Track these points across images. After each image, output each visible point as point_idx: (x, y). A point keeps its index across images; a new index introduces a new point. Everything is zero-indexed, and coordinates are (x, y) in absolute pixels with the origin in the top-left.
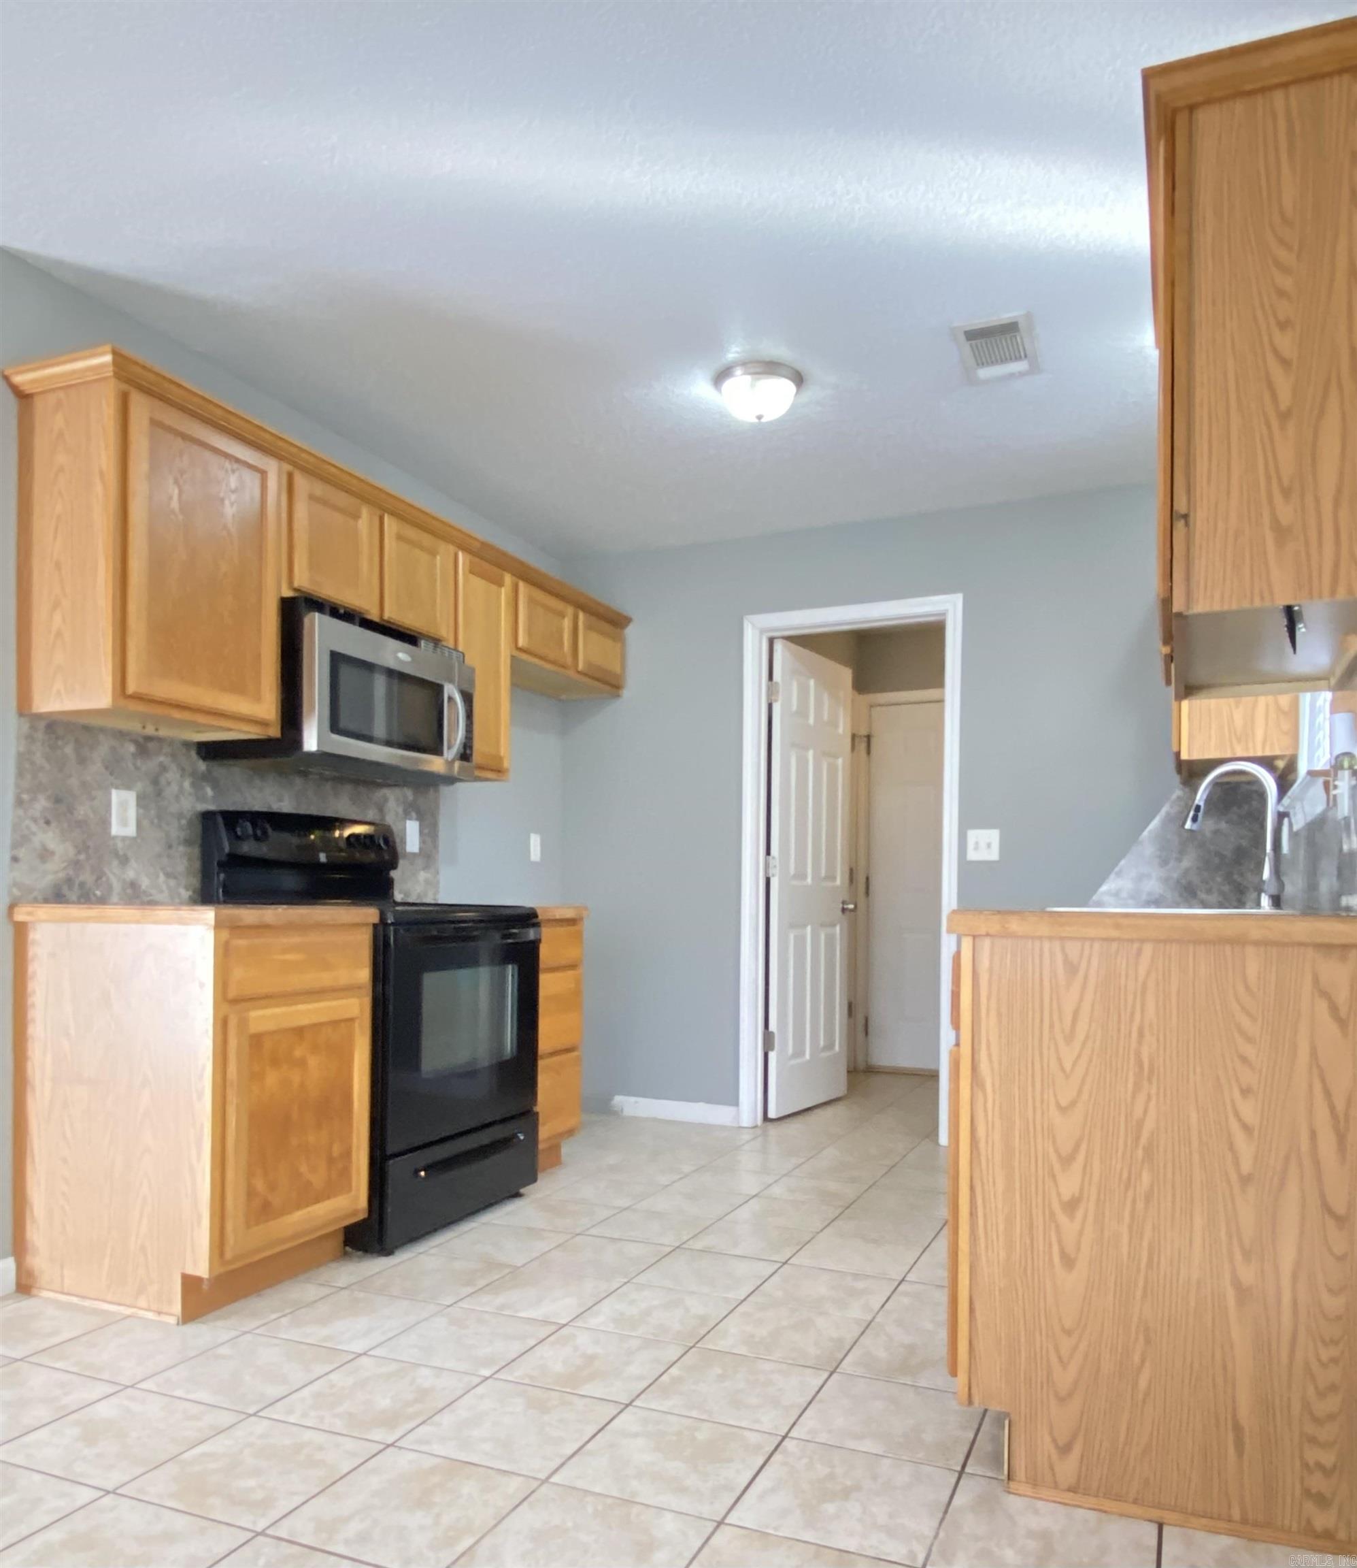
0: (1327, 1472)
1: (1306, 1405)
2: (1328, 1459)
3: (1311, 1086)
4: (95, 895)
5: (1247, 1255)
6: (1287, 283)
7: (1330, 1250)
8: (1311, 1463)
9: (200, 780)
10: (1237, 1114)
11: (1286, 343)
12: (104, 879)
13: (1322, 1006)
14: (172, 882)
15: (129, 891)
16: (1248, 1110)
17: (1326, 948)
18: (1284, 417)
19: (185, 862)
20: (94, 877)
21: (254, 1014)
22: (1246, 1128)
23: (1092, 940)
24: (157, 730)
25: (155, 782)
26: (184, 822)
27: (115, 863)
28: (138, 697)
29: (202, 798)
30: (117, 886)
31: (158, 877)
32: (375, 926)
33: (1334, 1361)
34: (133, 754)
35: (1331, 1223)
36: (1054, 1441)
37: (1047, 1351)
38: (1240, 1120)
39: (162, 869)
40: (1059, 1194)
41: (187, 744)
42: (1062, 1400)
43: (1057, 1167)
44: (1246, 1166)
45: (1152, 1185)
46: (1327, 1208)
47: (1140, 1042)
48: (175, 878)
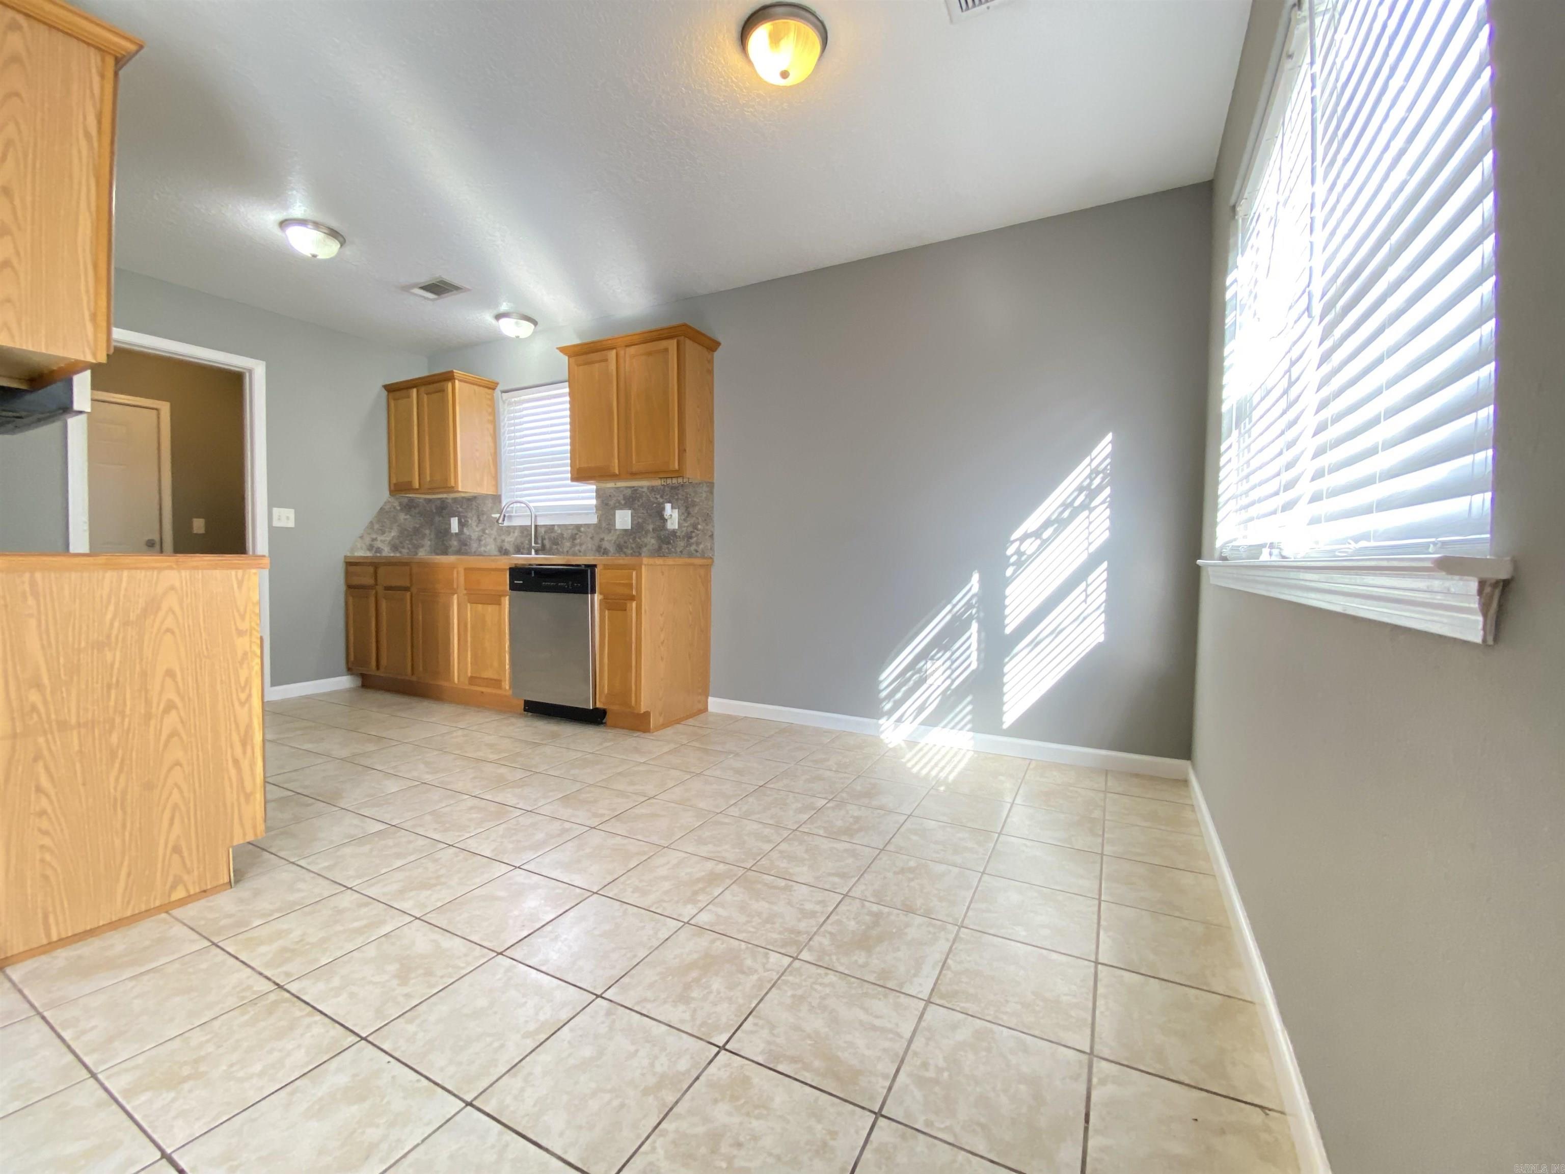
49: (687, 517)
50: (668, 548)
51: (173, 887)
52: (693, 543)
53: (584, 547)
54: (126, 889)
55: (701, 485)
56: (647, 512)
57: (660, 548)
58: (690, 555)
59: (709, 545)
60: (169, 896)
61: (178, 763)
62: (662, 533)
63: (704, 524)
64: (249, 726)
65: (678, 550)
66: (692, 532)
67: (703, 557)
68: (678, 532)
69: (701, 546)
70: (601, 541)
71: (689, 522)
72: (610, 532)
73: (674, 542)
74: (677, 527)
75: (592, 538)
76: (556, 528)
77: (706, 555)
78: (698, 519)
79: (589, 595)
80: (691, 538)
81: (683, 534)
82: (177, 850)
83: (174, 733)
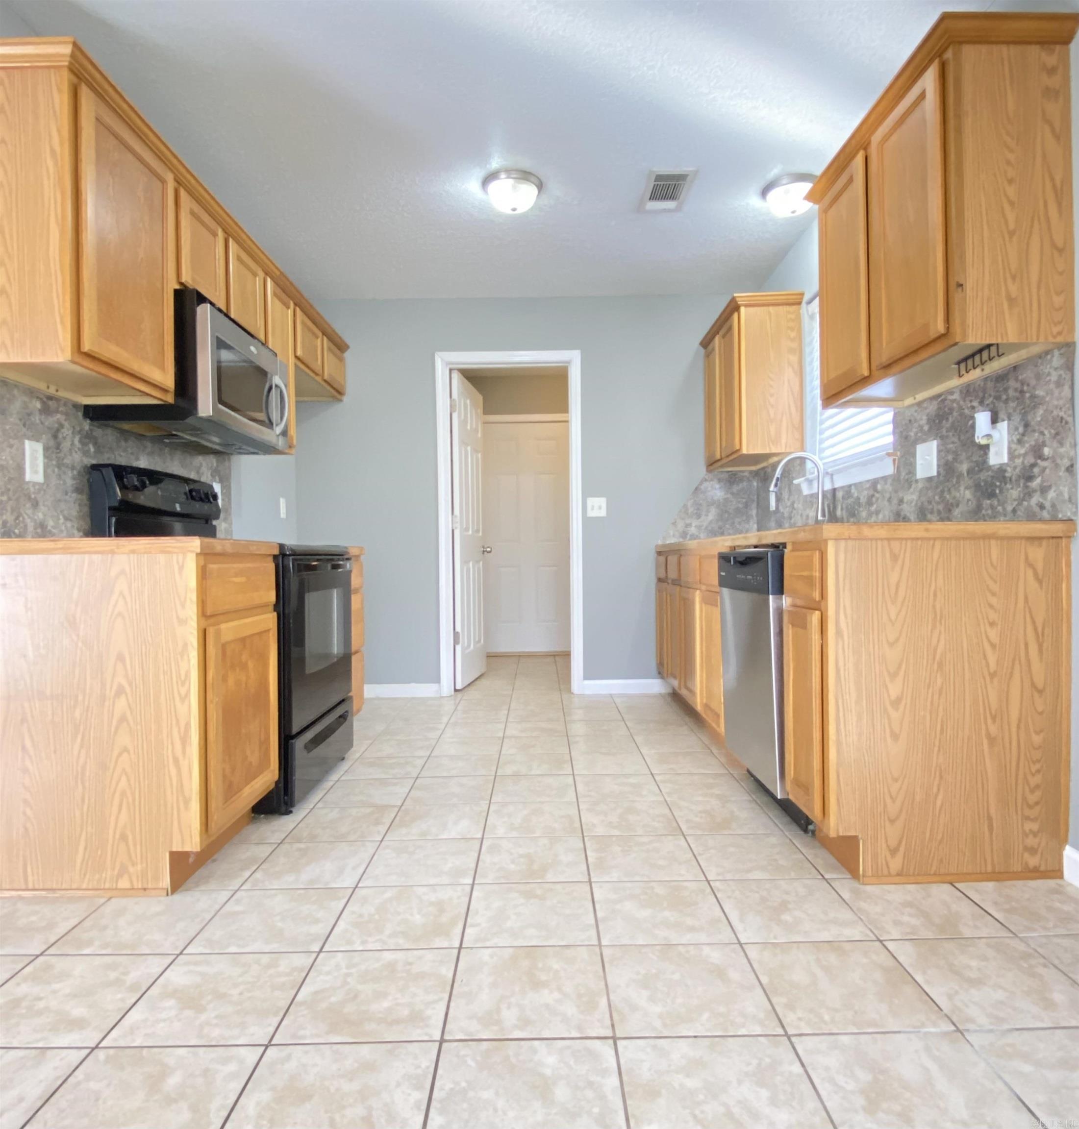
0: (1035, 835)
1: (1024, 799)
2: (1035, 827)
3: (1025, 618)
4: (14, 533)
5: (994, 718)
6: (1011, 157)
7: (1035, 708)
8: (1027, 831)
9: (87, 438)
10: (987, 637)
11: (1011, 191)
12: (21, 519)
13: (1030, 573)
14: (69, 524)
15: (39, 530)
16: (993, 634)
17: (1032, 539)
18: (1011, 234)
19: (77, 508)
20: (13, 518)
21: (223, 626)
22: (993, 646)
23: (906, 539)
24: (57, 391)
25: (55, 437)
26: (75, 472)
27: (28, 505)
28: (89, 356)
29: (86, 453)
30: (31, 526)
31: (59, 519)
32: (275, 557)
33: (1038, 771)
34: (39, 410)
35: (1036, 695)
36: (888, 846)
37: (884, 794)
38: (989, 641)
39: (62, 511)
40: (889, 696)
41: (76, 406)
42: (892, 821)
43: (887, 679)
44: (993, 666)
45: (943, 683)
46: (1033, 685)
47: (935, 600)
48: (71, 520)
49: (1023, 435)
50: (992, 507)
51: (120, 876)
52: (1034, 491)
53: (881, 516)
54: (83, 860)
55: (1049, 357)
56: (959, 439)
57: (979, 507)
58: (1031, 517)
59: (1066, 491)
60: (117, 882)
61: (125, 750)
62: (983, 476)
63: (1055, 444)
64: (188, 725)
65: (1009, 508)
66: (1033, 465)
67: (1054, 519)
68: (1009, 469)
69: (1051, 494)
70: (900, 505)
71: (1027, 445)
72: (910, 486)
73: (1001, 491)
74: (1005, 459)
75: (889, 500)
76: (853, 490)
77: (1060, 516)
78: (1042, 433)
79: (771, 597)
80: (1030, 478)
81: (1017, 470)
82: (124, 838)
83: (123, 719)
